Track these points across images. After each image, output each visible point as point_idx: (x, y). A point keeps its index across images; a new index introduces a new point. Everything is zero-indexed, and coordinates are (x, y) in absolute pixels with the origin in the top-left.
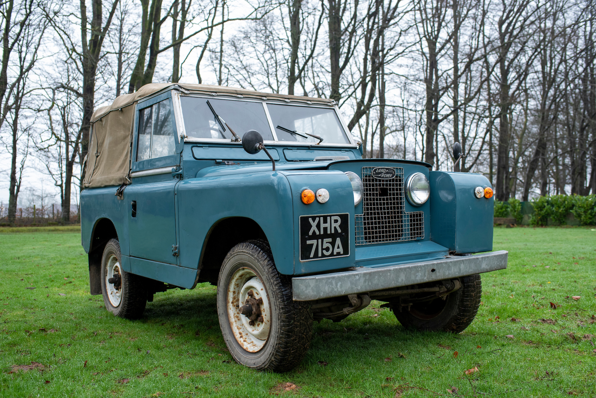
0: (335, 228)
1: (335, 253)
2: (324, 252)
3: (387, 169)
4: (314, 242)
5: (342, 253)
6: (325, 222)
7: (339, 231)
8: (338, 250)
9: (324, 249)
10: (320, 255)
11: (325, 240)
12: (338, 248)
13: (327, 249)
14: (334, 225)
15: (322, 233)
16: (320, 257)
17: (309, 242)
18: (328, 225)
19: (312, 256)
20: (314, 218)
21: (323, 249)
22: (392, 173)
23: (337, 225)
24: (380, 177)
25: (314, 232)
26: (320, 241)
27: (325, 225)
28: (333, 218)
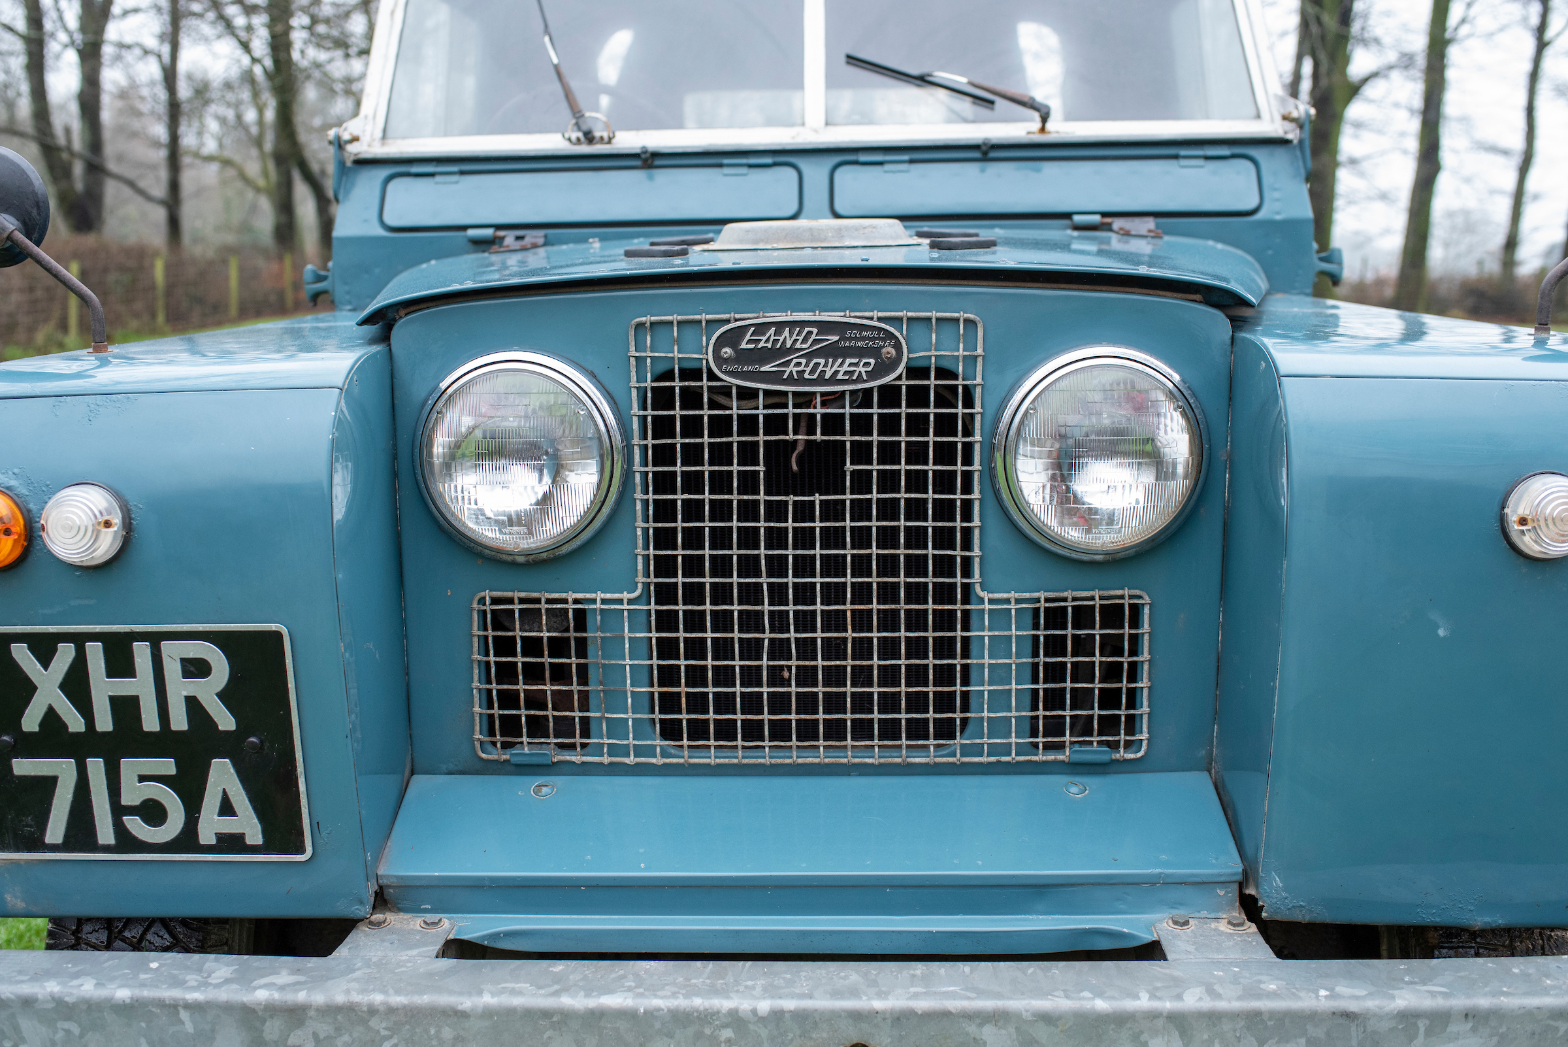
0: (192, 703)
1: (206, 836)
2: (136, 826)
3: (825, 327)
4: (63, 769)
5: (254, 834)
6: (120, 665)
7: (226, 721)
8: (229, 825)
9: (132, 810)
10: (106, 834)
11: (130, 767)
12: (227, 808)
13: (153, 813)
14: (179, 688)
15: (104, 722)
16: (107, 849)
17: (23, 767)
18: (141, 686)
19: (55, 831)
20: (44, 647)
21: (119, 810)
22: (875, 353)
23: (208, 691)
24: (775, 377)
25: (51, 715)
26: (96, 767)
27: (124, 687)
28: (173, 652)
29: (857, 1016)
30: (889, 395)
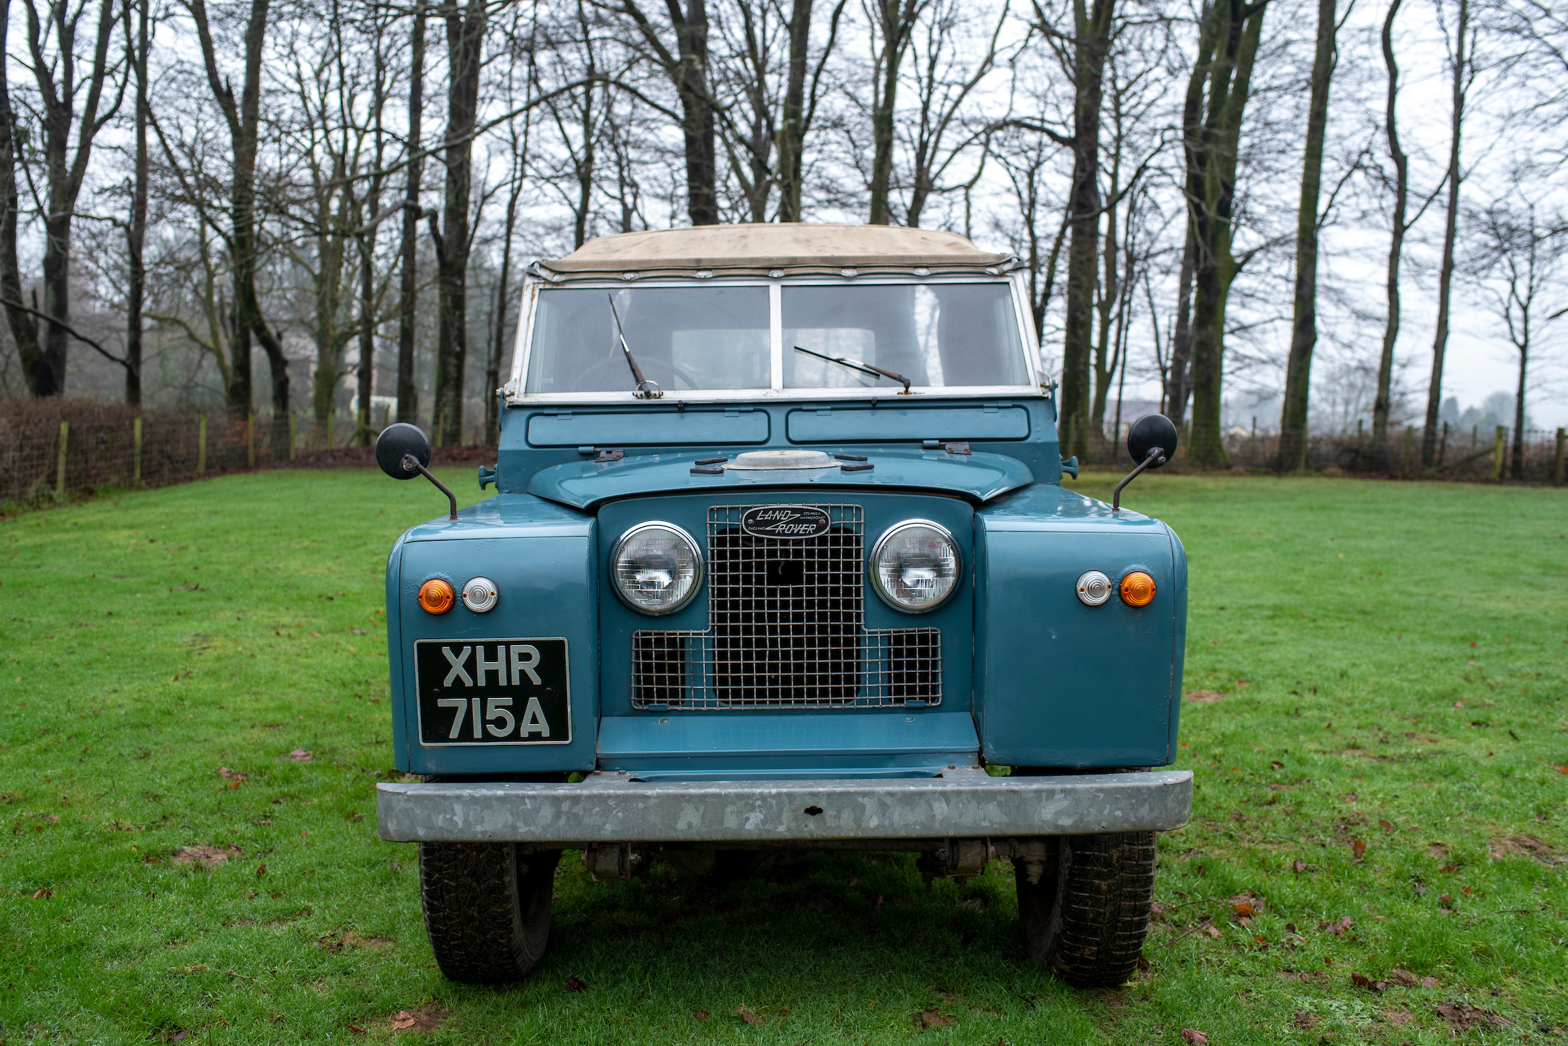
0: (522, 673)
1: (524, 733)
2: (491, 728)
3: (794, 511)
4: (461, 703)
5: (546, 733)
6: (491, 655)
7: (536, 680)
8: (535, 728)
9: (490, 722)
10: (478, 733)
11: (492, 701)
12: (534, 720)
13: (500, 723)
14: (517, 665)
15: (482, 682)
16: (478, 740)
17: (442, 703)
19: (454, 734)
20: (457, 649)
21: (485, 722)
22: (816, 522)
23: (529, 667)
24: (772, 533)
25: (458, 679)
26: (476, 701)
27: (492, 666)
28: (515, 650)
29: (813, 794)
30: (823, 541)
